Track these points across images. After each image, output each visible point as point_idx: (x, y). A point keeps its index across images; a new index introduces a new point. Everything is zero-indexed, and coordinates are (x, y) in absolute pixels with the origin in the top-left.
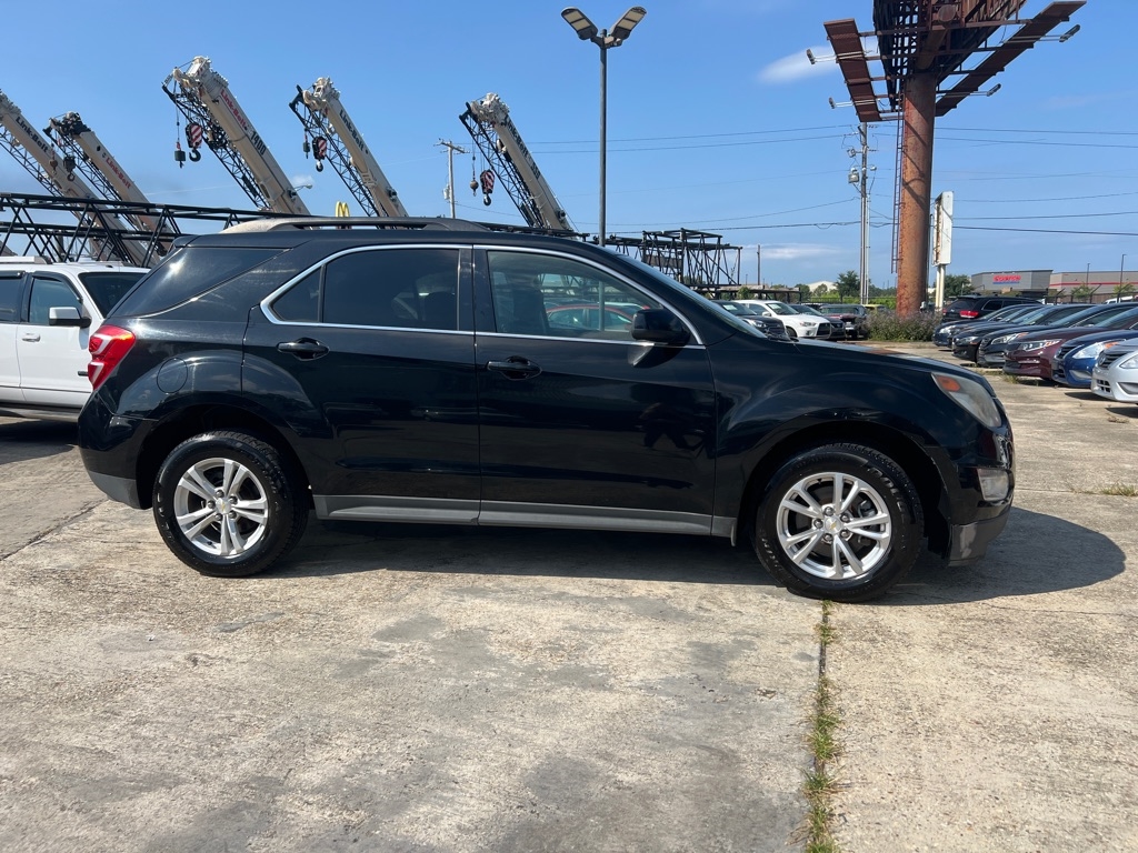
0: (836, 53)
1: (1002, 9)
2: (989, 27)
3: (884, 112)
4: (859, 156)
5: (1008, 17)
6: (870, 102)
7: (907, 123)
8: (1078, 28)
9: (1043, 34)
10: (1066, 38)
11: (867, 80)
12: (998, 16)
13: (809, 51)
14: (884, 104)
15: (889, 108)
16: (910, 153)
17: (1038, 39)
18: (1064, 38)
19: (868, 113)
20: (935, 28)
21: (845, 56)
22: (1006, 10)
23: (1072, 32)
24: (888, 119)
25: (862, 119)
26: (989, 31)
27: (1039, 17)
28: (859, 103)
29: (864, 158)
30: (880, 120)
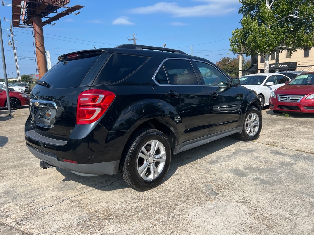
0: (13, 4)
1: (61, 3)
2: (57, 7)
3: (21, 25)
4: (11, 37)
5: (64, 5)
6: (18, 21)
7: (34, 29)
8: (80, 12)
9: (72, 12)
10: (77, 14)
11: (19, 14)
12: (60, 4)
13: (3, 1)
14: (22, 22)
15: (23, 24)
16: (37, 38)
17: (70, 13)
18: (76, 14)
19: (16, 24)
20: (45, 4)
21: (15, 5)
22: (62, 3)
23: (78, 13)
24: (22, 27)
25: (14, 26)
26: (57, 8)
27: (72, 8)
28: (14, 21)
29: (13, 38)
30: (19, 27)
